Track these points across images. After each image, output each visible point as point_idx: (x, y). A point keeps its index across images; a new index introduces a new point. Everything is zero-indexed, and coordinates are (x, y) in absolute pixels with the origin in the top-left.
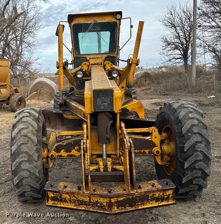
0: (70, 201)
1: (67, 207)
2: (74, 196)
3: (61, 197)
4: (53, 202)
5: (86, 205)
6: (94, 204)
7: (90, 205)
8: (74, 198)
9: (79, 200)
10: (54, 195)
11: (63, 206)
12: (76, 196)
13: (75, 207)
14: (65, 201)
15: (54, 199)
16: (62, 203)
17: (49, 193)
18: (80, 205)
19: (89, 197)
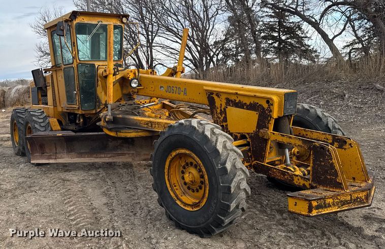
0: (334, 204)
1: (331, 211)
2: (337, 199)
3: (325, 203)
4: (317, 211)
5: (348, 203)
6: (355, 200)
7: (351, 203)
8: (337, 200)
9: (342, 201)
10: (318, 203)
11: (327, 212)
12: (339, 197)
13: (339, 210)
14: (329, 206)
15: (318, 207)
16: (326, 210)
17: (312, 202)
18: (342, 205)
19: (350, 195)
